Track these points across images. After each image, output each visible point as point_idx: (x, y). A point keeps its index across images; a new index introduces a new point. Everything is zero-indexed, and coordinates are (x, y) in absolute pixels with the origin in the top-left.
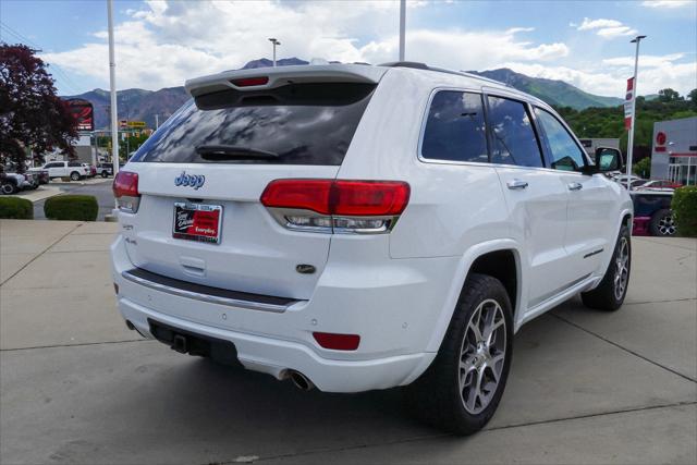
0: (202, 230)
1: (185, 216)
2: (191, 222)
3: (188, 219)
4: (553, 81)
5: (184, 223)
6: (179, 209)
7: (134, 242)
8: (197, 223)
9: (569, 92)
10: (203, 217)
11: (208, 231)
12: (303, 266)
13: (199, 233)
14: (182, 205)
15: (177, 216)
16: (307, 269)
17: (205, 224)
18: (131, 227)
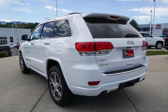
0: (130, 55)
1: (126, 52)
2: (127, 53)
3: (126, 53)
5: (126, 54)
7: (107, 64)
8: (129, 53)
10: (130, 52)
11: (132, 54)
13: (129, 56)
15: (124, 52)
17: (131, 53)
18: (106, 59)
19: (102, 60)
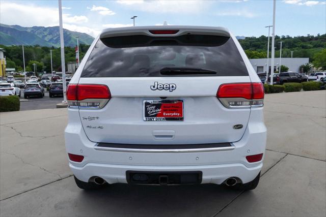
1: (153, 107)
2: (159, 110)
3: (156, 109)
4: (81, 33)
5: (153, 111)
6: (147, 104)
7: (101, 128)
8: (165, 111)
9: (89, 39)
10: (169, 107)
11: (174, 114)
12: (237, 126)
13: (167, 116)
14: (150, 101)
15: (146, 108)
16: (239, 127)
17: (172, 110)
18: (97, 118)
19: (91, 119)
